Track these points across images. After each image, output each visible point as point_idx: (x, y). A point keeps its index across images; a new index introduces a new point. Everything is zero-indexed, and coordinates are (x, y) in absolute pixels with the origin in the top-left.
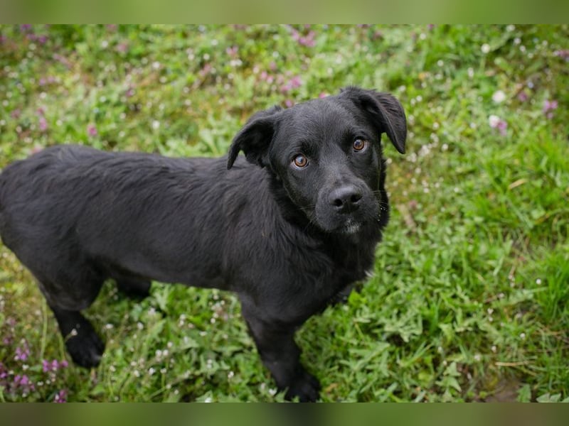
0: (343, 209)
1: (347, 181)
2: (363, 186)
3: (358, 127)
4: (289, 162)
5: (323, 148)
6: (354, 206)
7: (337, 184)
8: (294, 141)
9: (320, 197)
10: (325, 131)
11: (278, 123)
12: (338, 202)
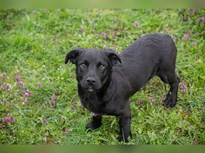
0: (89, 83)
1: (93, 76)
2: (98, 79)
3: (103, 61)
4: (80, 65)
5: (91, 64)
6: (93, 84)
7: (90, 76)
8: (84, 59)
9: (84, 78)
10: (93, 59)
11: (81, 52)
12: (88, 81)
